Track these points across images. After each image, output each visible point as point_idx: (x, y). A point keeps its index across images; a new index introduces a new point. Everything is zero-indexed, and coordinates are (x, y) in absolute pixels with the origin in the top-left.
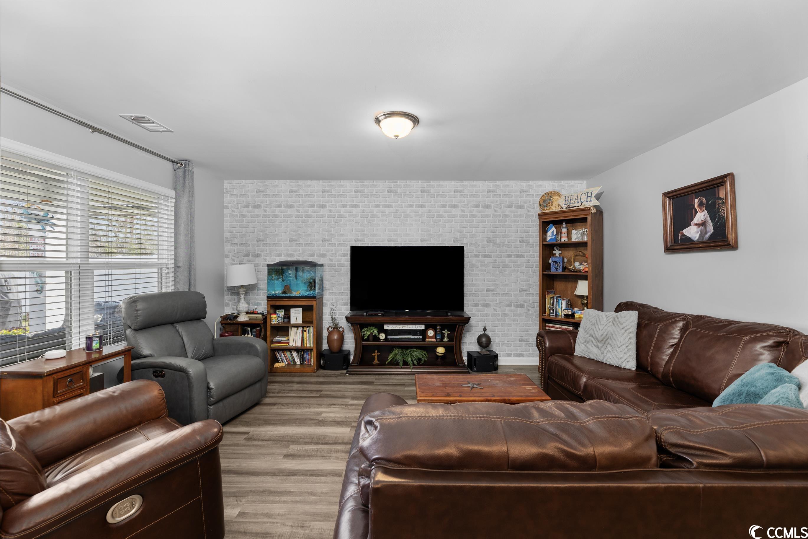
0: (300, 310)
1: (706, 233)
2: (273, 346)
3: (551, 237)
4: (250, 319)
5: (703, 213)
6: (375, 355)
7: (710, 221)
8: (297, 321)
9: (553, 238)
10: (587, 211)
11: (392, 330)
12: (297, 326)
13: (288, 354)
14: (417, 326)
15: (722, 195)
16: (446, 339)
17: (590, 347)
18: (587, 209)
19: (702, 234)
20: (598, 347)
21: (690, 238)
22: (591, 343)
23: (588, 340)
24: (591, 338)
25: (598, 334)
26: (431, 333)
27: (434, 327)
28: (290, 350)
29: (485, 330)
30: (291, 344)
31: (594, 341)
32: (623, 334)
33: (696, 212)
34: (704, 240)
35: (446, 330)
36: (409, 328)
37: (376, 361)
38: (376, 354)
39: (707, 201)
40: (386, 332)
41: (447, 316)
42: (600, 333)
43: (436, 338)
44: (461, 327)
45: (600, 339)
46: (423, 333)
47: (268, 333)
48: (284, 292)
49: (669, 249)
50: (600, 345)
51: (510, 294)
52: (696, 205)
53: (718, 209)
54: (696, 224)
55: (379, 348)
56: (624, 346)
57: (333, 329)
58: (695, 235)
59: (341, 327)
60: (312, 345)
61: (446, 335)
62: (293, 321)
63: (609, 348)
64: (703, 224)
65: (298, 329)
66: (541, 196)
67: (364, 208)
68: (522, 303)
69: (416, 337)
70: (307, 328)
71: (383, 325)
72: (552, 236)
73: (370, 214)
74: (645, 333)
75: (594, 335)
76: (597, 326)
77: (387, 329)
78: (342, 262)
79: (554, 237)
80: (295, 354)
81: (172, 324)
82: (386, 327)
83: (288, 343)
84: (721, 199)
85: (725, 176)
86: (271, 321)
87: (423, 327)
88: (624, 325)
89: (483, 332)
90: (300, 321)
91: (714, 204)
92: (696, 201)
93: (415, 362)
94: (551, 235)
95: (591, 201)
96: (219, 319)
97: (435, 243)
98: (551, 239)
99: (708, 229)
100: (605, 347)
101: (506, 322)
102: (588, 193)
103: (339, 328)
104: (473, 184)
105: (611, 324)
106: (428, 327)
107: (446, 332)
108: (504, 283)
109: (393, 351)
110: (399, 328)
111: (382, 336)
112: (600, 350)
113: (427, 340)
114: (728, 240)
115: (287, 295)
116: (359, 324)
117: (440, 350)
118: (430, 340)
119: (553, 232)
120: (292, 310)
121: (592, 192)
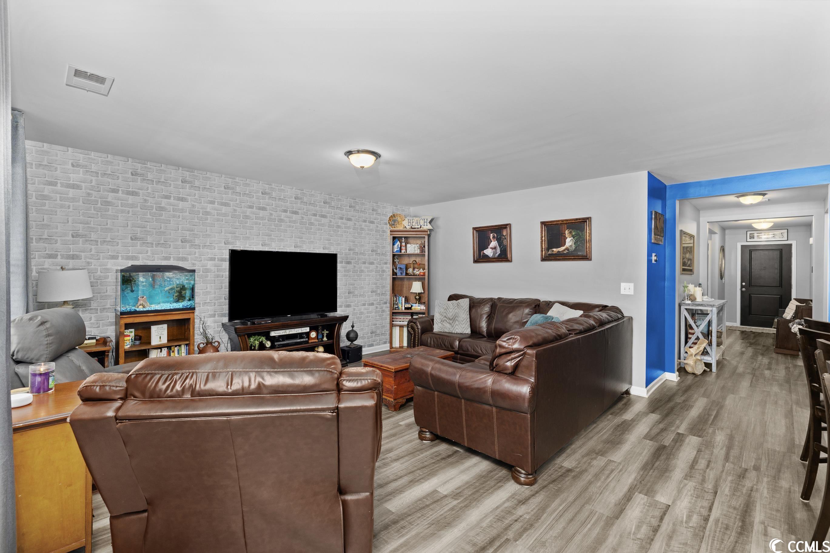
0: (165, 326)
1: (496, 253)
5: (495, 242)
7: (498, 247)
8: (160, 341)
9: (398, 249)
11: (280, 336)
12: (160, 347)
14: (302, 329)
15: (505, 234)
16: (325, 339)
17: (445, 324)
19: (494, 254)
20: (450, 324)
21: (487, 255)
22: (445, 321)
23: (443, 320)
24: (445, 318)
25: (450, 315)
26: (313, 335)
27: (316, 330)
29: (353, 326)
31: (447, 320)
32: (464, 313)
33: (491, 241)
34: (496, 257)
35: (325, 330)
36: (295, 333)
39: (497, 236)
40: (272, 339)
42: (451, 314)
43: (318, 339)
44: (340, 325)
45: (451, 318)
46: (308, 334)
49: (475, 261)
50: (451, 322)
51: (365, 295)
52: (491, 237)
53: (503, 241)
54: (491, 248)
56: (465, 320)
57: (205, 344)
58: (490, 254)
59: (216, 342)
61: (325, 335)
62: (155, 341)
63: (457, 323)
64: (495, 248)
65: (161, 351)
67: (236, 208)
68: (372, 302)
69: (302, 340)
70: (176, 348)
71: (269, 333)
73: (243, 215)
74: (473, 311)
75: (447, 316)
76: (448, 310)
77: (273, 336)
78: (208, 267)
82: (272, 334)
84: (504, 236)
85: (507, 225)
86: (124, 345)
87: (307, 329)
88: (464, 307)
89: (351, 329)
90: (164, 340)
91: (501, 238)
92: (491, 235)
94: (397, 247)
95: (426, 225)
99: (497, 251)
100: (454, 322)
101: (362, 319)
102: (425, 219)
103: (213, 344)
104: (338, 198)
105: (456, 307)
106: (311, 329)
107: (325, 332)
110: (286, 334)
111: (268, 344)
112: (451, 325)
113: (311, 341)
114: (508, 258)
116: (246, 334)
117: (320, 350)
118: (313, 341)
119: (398, 245)
120: (154, 328)
121: (427, 218)
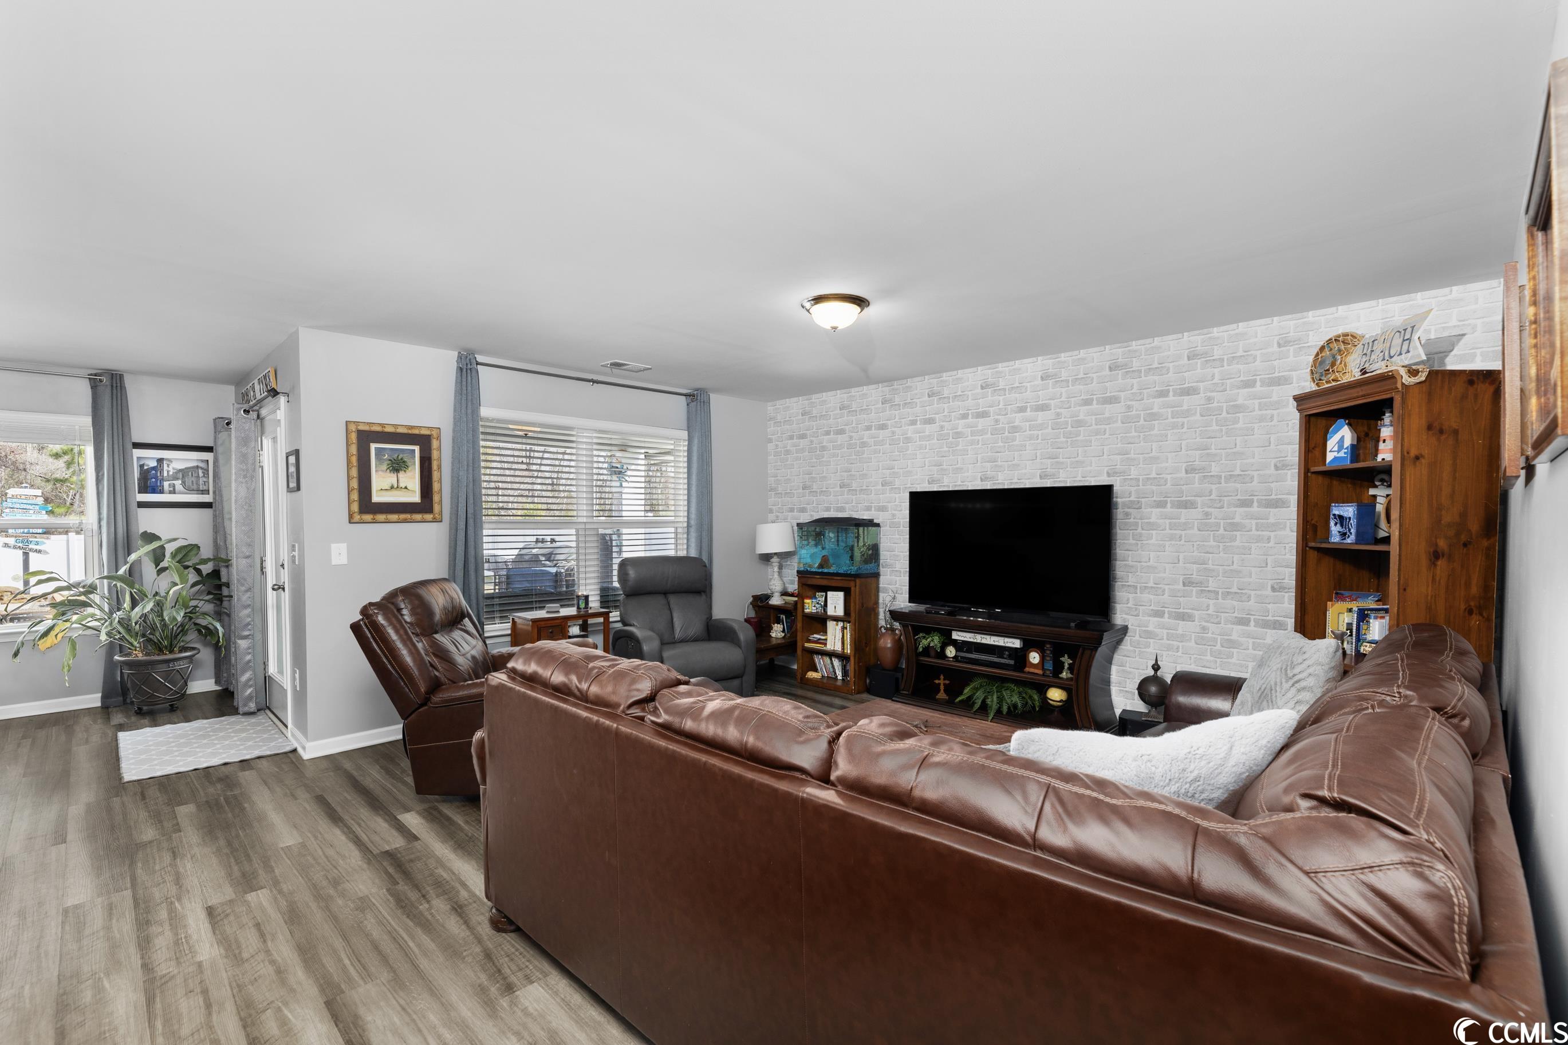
0: (842, 594)
2: (807, 645)
3: (1335, 454)
4: (786, 603)
6: (939, 684)
8: (836, 611)
9: (1342, 454)
10: (1388, 382)
11: (965, 642)
12: (836, 619)
13: (827, 660)
14: (1007, 640)
16: (1066, 674)
18: (1389, 378)
26: (1034, 657)
27: (1039, 647)
28: (831, 654)
29: (1156, 667)
30: (829, 647)
35: (1066, 656)
36: (992, 643)
37: (942, 695)
38: (941, 681)
40: (955, 643)
41: (1069, 628)
43: (1043, 669)
44: (1087, 653)
46: (1019, 657)
47: (799, 625)
48: (821, 566)
51: (1246, 594)
55: (949, 672)
57: (886, 630)
60: (849, 651)
61: (1066, 666)
62: (832, 611)
65: (837, 624)
66: (1317, 350)
67: (943, 424)
68: (1278, 618)
69: (1003, 661)
70: (849, 624)
71: (950, 632)
72: (1338, 451)
77: (956, 640)
79: (1345, 453)
80: (836, 663)
81: (665, 593)
82: (956, 636)
83: (825, 644)
86: (803, 608)
87: (1016, 643)
89: (1151, 673)
90: (840, 612)
93: (1005, 709)
94: (1336, 448)
95: (1408, 352)
96: (751, 599)
97: (1069, 480)
98: (1335, 458)
101: (1234, 660)
102: (1405, 330)
103: (895, 631)
104: (1152, 345)
106: (1029, 645)
107: (1067, 661)
108: (1229, 568)
109: (971, 681)
111: (951, 652)
113: (1027, 669)
115: (826, 570)
116: (912, 626)
117: (1057, 695)
118: (1032, 670)
119: (1342, 440)
120: (831, 594)
121: (1413, 327)
